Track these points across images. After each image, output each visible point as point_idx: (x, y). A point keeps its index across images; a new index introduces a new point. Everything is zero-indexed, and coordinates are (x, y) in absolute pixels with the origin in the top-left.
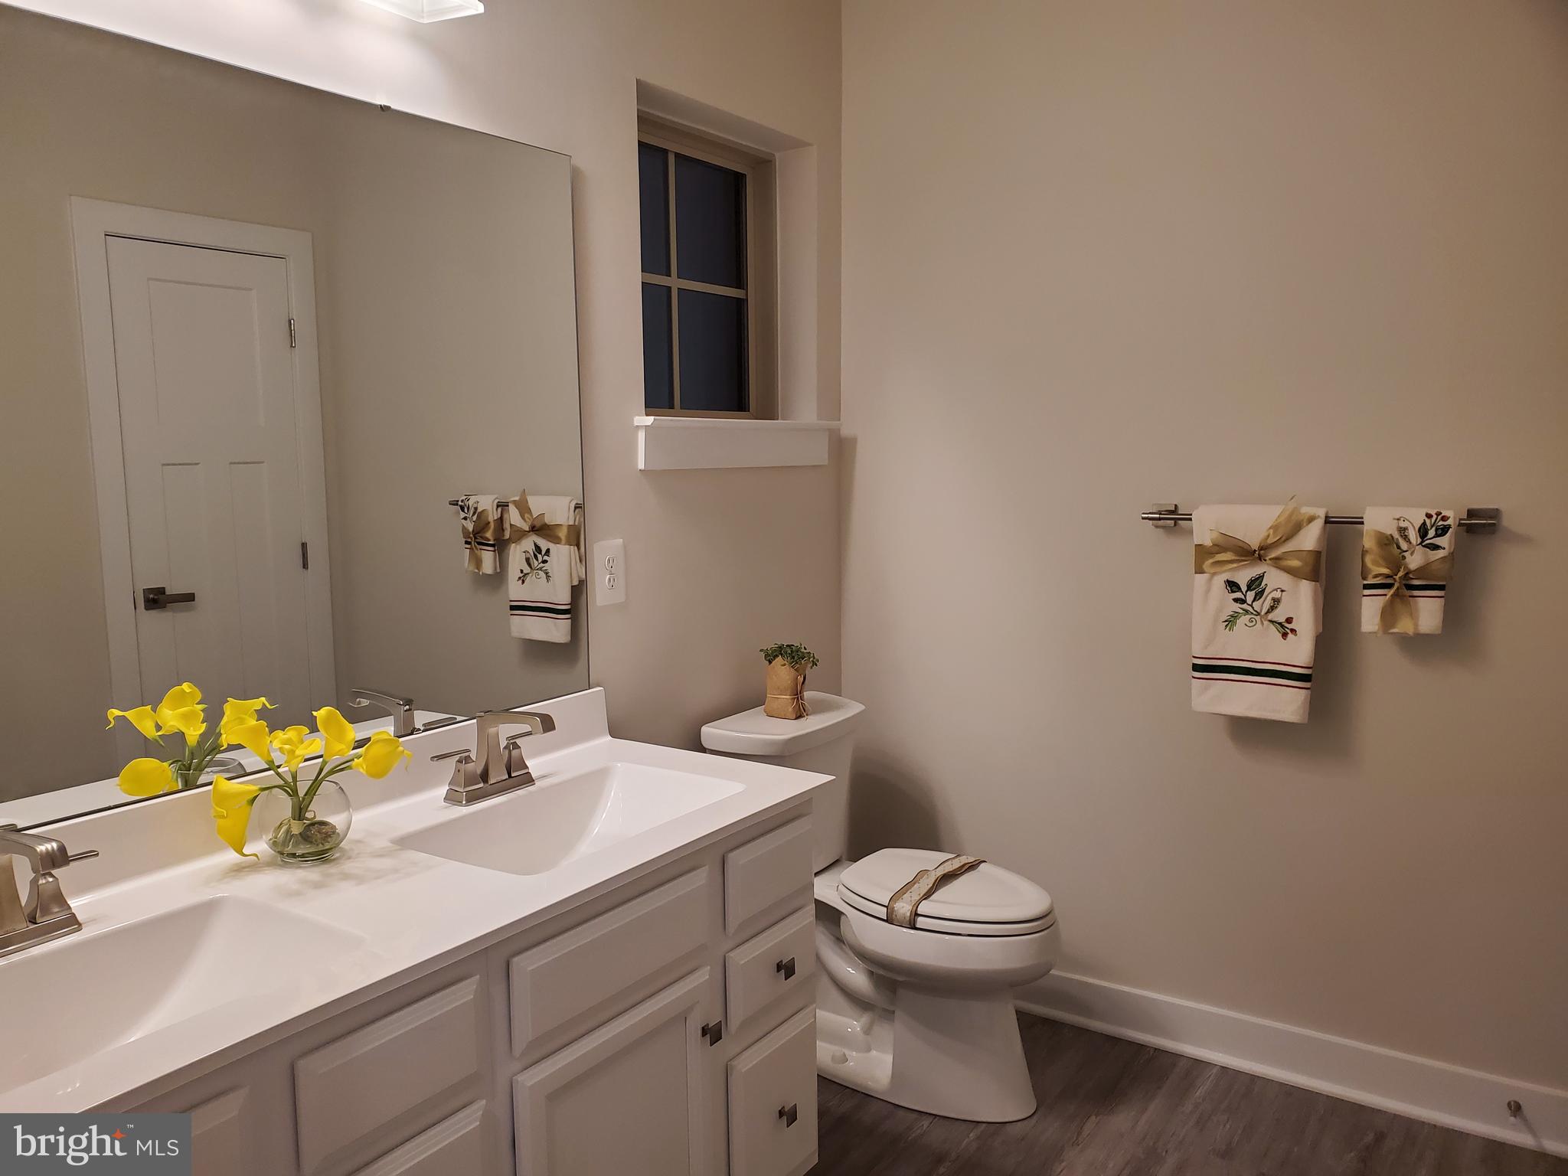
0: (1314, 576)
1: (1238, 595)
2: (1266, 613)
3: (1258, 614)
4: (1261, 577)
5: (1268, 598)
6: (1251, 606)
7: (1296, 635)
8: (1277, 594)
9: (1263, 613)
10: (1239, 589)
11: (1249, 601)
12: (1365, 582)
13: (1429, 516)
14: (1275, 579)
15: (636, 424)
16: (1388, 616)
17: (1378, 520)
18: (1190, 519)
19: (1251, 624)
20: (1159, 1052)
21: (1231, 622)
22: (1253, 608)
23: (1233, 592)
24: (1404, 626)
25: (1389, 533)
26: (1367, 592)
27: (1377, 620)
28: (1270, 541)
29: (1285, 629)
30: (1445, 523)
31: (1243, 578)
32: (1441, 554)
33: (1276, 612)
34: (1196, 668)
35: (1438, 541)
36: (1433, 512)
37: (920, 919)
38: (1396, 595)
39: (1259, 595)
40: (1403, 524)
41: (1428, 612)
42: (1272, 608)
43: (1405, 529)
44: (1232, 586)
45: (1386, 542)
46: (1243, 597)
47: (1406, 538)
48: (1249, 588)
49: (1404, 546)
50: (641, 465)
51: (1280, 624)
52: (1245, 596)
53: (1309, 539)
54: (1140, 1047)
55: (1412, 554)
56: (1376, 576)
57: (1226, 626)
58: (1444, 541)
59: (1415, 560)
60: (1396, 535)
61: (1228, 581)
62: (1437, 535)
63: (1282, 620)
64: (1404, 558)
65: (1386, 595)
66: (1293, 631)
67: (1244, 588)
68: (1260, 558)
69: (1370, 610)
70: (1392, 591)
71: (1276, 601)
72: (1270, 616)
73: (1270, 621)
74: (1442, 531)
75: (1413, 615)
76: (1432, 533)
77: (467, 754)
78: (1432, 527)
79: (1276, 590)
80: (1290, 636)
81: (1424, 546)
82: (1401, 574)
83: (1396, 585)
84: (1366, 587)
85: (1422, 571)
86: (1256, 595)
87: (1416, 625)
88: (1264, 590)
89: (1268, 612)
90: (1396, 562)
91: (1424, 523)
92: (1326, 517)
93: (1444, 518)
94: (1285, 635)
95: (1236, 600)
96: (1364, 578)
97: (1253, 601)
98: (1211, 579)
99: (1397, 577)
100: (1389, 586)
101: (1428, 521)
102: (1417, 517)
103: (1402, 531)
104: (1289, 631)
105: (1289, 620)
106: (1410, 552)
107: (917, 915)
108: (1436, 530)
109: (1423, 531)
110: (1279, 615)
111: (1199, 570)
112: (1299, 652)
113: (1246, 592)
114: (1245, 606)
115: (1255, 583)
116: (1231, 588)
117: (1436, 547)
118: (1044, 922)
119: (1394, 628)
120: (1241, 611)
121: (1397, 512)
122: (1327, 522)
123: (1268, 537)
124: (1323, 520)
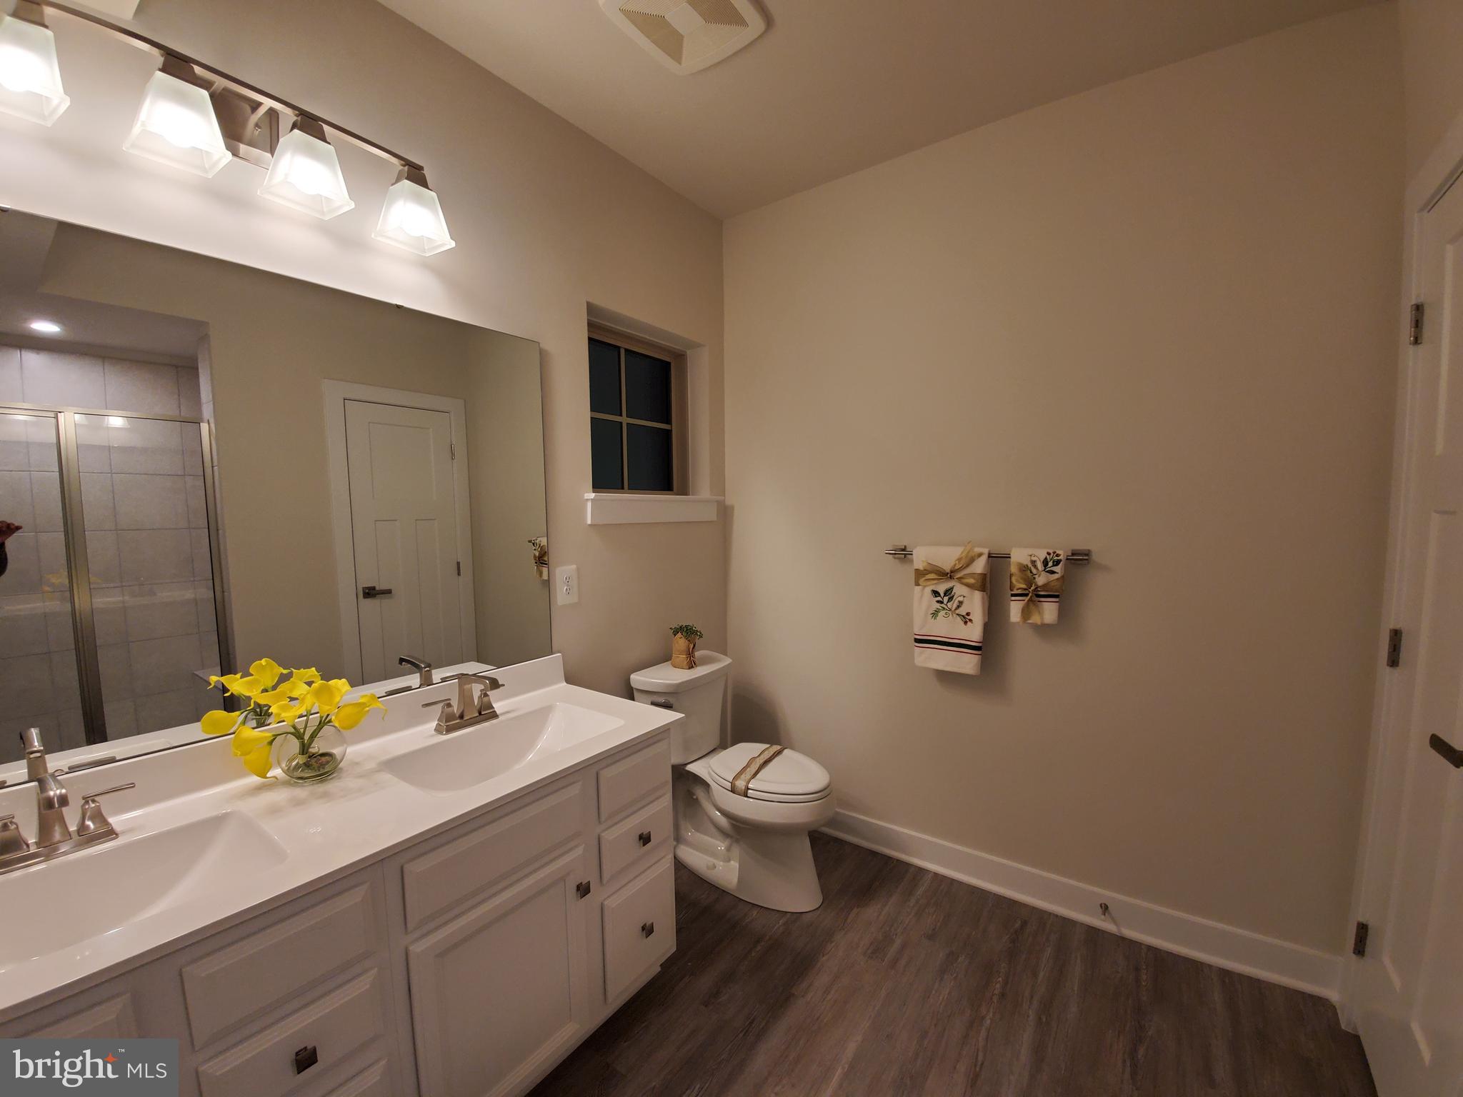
0: (983, 588)
1: (939, 599)
3: (950, 610)
4: (951, 589)
5: (956, 601)
6: (946, 605)
7: (972, 623)
8: (961, 599)
9: (953, 609)
10: (939, 595)
11: (945, 603)
12: (1012, 593)
13: (1049, 554)
14: (960, 590)
15: (586, 498)
16: (1026, 613)
17: (1019, 556)
18: (912, 554)
19: (947, 616)
20: (899, 862)
21: (935, 614)
23: (936, 597)
24: (1036, 619)
25: (1025, 563)
26: (1013, 598)
27: (1019, 615)
28: (956, 568)
29: (966, 619)
30: (1058, 558)
31: (941, 588)
32: (1056, 576)
33: (961, 609)
34: (917, 641)
35: (1054, 569)
36: (1051, 552)
37: (750, 791)
38: (1030, 600)
39: (951, 599)
40: (1033, 559)
41: (1049, 611)
42: (958, 607)
43: (1035, 561)
44: (936, 593)
45: (1023, 569)
46: (942, 600)
47: (1035, 567)
48: (945, 595)
49: (1034, 571)
50: (589, 522)
51: (963, 616)
53: (979, 566)
54: (889, 859)
55: (1039, 576)
56: (1018, 589)
57: (932, 616)
58: (1057, 569)
59: (1041, 580)
60: (1030, 565)
61: (933, 590)
62: (1053, 566)
63: (964, 614)
64: (1034, 578)
65: (1024, 600)
66: (970, 620)
67: (942, 595)
68: (951, 577)
69: (1015, 609)
70: (1028, 598)
71: (961, 603)
72: (957, 612)
73: (957, 614)
74: (1057, 563)
75: (1041, 613)
76: (1050, 564)
77: (448, 702)
78: (1051, 560)
79: (960, 596)
80: (969, 623)
81: (1047, 572)
82: (1032, 588)
83: (1030, 595)
84: (1013, 595)
85: (1045, 586)
86: (949, 598)
87: (1042, 619)
88: (953, 596)
89: (956, 609)
90: (1030, 582)
91: (1046, 558)
92: (989, 554)
93: (1058, 555)
94: (966, 623)
95: (938, 602)
96: (1012, 590)
97: (948, 603)
98: (923, 589)
99: (1030, 590)
100: (1026, 595)
101: (1048, 557)
102: (1042, 554)
103: (1033, 562)
104: (968, 620)
105: (968, 614)
107: (748, 789)
108: (1053, 562)
109: (1045, 563)
110: (962, 611)
111: (917, 584)
112: (974, 633)
113: (943, 597)
114: (942, 605)
115: (948, 592)
116: (934, 594)
117: (1053, 572)
118: (824, 794)
119: (1030, 620)
120: (941, 608)
121: (1030, 551)
122: (989, 557)
123: (955, 565)
124: (987, 556)
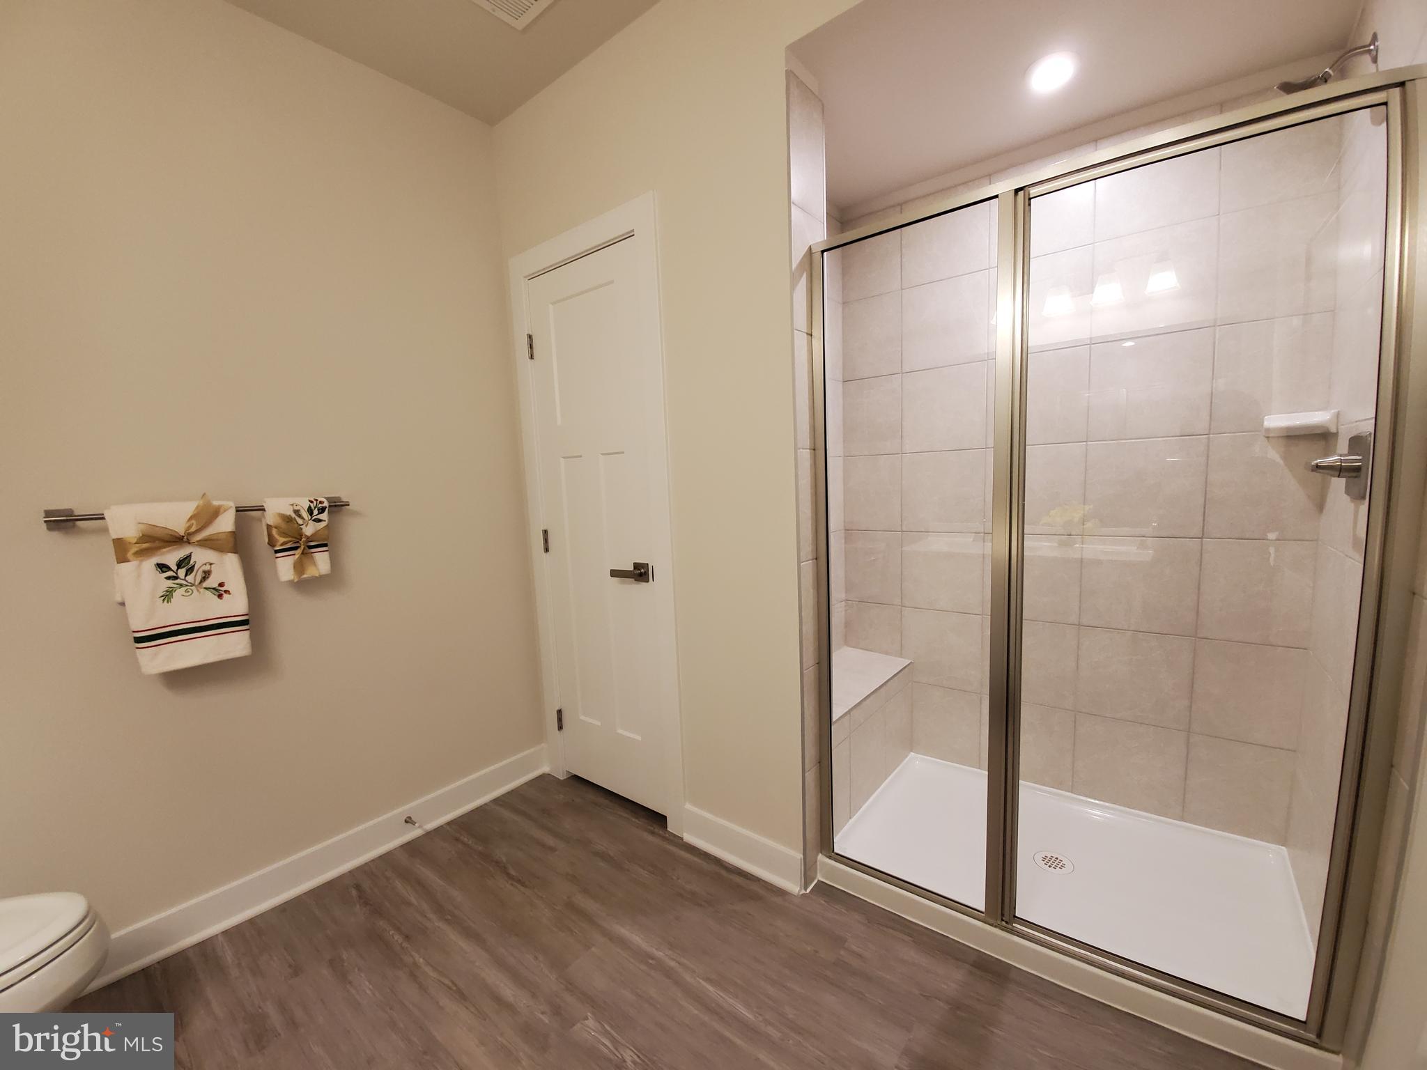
0: (235, 550)
1: (170, 574)
2: (200, 583)
3: (193, 585)
4: (189, 557)
5: (199, 572)
6: (185, 580)
7: (230, 594)
8: (207, 568)
9: (197, 583)
10: (169, 569)
11: (182, 577)
12: (276, 548)
13: (312, 502)
14: (201, 557)
16: (299, 567)
17: (277, 507)
18: (103, 518)
19: (189, 593)
21: (168, 596)
22: (187, 581)
23: (163, 572)
24: (311, 572)
25: (288, 513)
26: (279, 555)
27: (291, 571)
28: (193, 529)
29: (220, 591)
30: (322, 505)
31: (171, 560)
32: (323, 524)
33: (208, 581)
34: (138, 640)
35: (320, 517)
36: (312, 499)
38: (303, 553)
39: (190, 571)
40: (296, 508)
41: (322, 562)
42: (204, 579)
43: (299, 511)
44: (162, 567)
45: (288, 519)
46: (174, 575)
47: (300, 516)
48: (179, 567)
49: (300, 521)
51: (214, 589)
52: (177, 574)
53: (225, 523)
55: (306, 526)
56: (282, 545)
57: (164, 600)
58: (324, 516)
59: (309, 529)
60: (293, 515)
61: (158, 564)
62: (319, 513)
63: (215, 585)
64: (303, 529)
65: (294, 555)
66: (226, 592)
67: (174, 567)
68: (189, 542)
69: (284, 566)
70: (299, 552)
71: (207, 572)
72: (205, 585)
73: (205, 588)
74: (322, 510)
75: (314, 564)
76: (316, 512)
78: (315, 508)
79: (205, 564)
80: (225, 596)
81: (313, 521)
82: (303, 539)
83: (302, 547)
84: (277, 552)
85: (314, 536)
86: (187, 571)
87: (318, 570)
88: (194, 566)
89: (201, 582)
90: (298, 532)
91: (310, 507)
92: (237, 507)
93: (321, 502)
94: (220, 596)
95: (168, 578)
96: (273, 546)
97: (185, 577)
98: (139, 566)
99: (300, 542)
100: (296, 548)
101: (312, 505)
102: (304, 504)
103: (297, 512)
104: (223, 593)
105: (221, 585)
106: (304, 525)
108: (318, 510)
109: (310, 511)
110: (212, 582)
111: (122, 559)
112: (235, 605)
113: (177, 570)
114: (177, 581)
115: (184, 562)
116: (161, 569)
117: (319, 521)
119: (304, 574)
120: (175, 586)
121: (292, 501)
122: (237, 511)
123: (189, 527)
124: (234, 510)
